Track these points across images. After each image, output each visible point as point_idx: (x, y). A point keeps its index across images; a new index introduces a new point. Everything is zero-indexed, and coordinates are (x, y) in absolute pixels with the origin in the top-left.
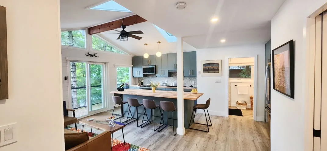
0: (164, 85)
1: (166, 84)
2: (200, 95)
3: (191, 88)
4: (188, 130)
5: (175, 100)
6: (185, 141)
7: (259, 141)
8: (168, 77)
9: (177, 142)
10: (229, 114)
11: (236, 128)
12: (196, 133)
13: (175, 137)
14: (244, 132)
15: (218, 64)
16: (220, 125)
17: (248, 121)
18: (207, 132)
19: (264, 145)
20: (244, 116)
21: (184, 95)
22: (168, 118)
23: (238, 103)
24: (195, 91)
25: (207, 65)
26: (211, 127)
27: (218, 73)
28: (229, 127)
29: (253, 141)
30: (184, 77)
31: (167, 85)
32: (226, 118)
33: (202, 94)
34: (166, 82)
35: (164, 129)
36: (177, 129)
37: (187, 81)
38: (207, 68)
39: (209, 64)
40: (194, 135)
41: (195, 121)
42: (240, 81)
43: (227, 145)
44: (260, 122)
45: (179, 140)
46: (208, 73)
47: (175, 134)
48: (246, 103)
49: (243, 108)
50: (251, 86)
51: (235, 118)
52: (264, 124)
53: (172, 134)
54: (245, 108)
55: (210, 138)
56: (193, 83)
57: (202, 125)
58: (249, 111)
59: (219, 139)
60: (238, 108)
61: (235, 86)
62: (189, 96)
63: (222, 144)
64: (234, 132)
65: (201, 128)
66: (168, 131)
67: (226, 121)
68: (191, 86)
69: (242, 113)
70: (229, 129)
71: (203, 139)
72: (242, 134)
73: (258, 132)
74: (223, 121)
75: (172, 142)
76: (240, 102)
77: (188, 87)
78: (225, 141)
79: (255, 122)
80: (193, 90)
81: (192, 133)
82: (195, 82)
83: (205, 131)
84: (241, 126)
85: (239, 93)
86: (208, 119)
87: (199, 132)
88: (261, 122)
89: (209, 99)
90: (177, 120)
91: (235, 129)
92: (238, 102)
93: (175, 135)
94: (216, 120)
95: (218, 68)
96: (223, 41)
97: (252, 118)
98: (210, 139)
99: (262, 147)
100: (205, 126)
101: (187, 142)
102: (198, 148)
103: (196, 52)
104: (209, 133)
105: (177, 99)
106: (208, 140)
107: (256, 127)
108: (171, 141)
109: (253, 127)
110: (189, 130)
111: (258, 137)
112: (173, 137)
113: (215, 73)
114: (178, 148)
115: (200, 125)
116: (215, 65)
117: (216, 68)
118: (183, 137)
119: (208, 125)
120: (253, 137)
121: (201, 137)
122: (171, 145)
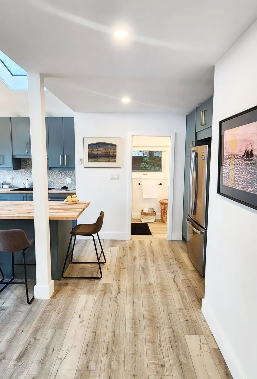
0: (4, 186)
1: (9, 184)
2: (84, 206)
3: (64, 192)
4: (60, 282)
5: (29, 224)
6: (55, 313)
7: (182, 277)
8: (14, 169)
9: (36, 321)
10: (132, 234)
11: (146, 259)
12: (77, 286)
13: (31, 309)
14: (159, 265)
15: (115, 146)
16: (120, 259)
17: (161, 243)
18: (99, 279)
19: (190, 285)
20: (155, 235)
21: (50, 209)
22: (13, 264)
23: (142, 213)
24: (74, 199)
25: (95, 146)
26: (104, 266)
27: (115, 161)
28: (135, 259)
29: (174, 279)
30: (50, 169)
31: (10, 187)
32: (127, 242)
33: (88, 205)
34: (9, 180)
35: (4, 290)
36: (35, 287)
37: (55, 178)
38: (95, 152)
39: (98, 145)
40: (73, 293)
41: (75, 258)
42: (145, 177)
43: (136, 300)
44: (176, 242)
45: (39, 315)
46: (98, 161)
47: (30, 298)
48: (154, 211)
49: (150, 221)
50: (161, 184)
51: (141, 240)
52: (181, 244)
53: (22, 302)
54: (153, 221)
55: (105, 290)
56: (68, 181)
57: (88, 265)
58: (159, 225)
59: (122, 290)
60: (144, 221)
61: (139, 184)
62: (60, 211)
63: (128, 299)
64: (143, 268)
65: (86, 273)
66: (12, 295)
67: (129, 248)
68: (65, 188)
69: (150, 228)
70: (135, 264)
71: (92, 298)
72: (156, 270)
73: (178, 261)
74: (124, 249)
75: (21, 324)
76: (146, 211)
77: (58, 191)
78: (132, 292)
79: (171, 242)
80: (69, 197)
81: (69, 288)
82: (73, 180)
83: (95, 276)
84: (152, 253)
85: (145, 197)
86: (99, 251)
87: (84, 282)
88: (178, 241)
89: (102, 213)
90: (35, 265)
91: (145, 261)
92: (142, 211)
93: (29, 303)
94: (113, 249)
95: (116, 152)
96: (126, 100)
97: (165, 237)
98: (105, 293)
99: (187, 289)
100: (93, 265)
101: (59, 315)
102: (84, 323)
103: (73, 119)
104: (103, 281)
105: (33, 220)
106: (101, 299)
107: (173, 252)
108: (20, 321)
109: (168, 252)
110: (62, 281)
111: (178, 269)
112: (25, 308)
113: (109, 161)
114: (37, 338)
115: (85, 265)
116: (109, 146)
117: (111, 154)
118: (50, 304)
119: (99, 263)
120: (173, 272)
121: (88, 293)
122: (20, 332)
